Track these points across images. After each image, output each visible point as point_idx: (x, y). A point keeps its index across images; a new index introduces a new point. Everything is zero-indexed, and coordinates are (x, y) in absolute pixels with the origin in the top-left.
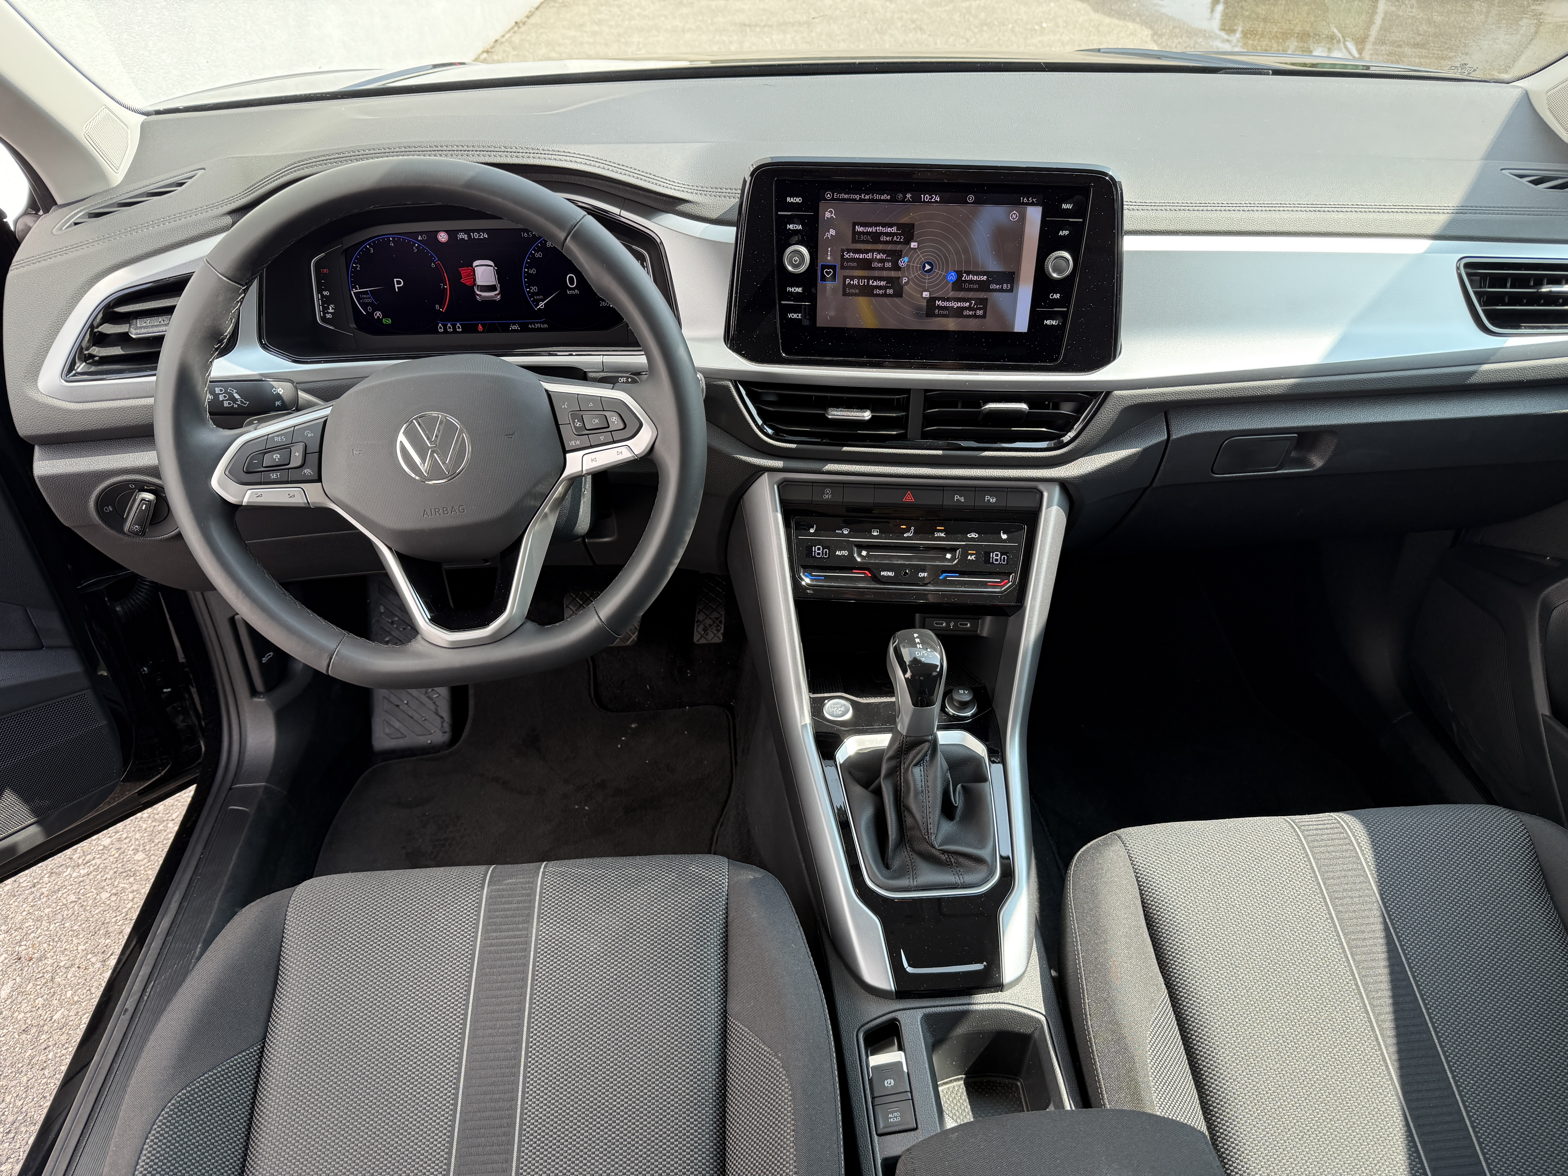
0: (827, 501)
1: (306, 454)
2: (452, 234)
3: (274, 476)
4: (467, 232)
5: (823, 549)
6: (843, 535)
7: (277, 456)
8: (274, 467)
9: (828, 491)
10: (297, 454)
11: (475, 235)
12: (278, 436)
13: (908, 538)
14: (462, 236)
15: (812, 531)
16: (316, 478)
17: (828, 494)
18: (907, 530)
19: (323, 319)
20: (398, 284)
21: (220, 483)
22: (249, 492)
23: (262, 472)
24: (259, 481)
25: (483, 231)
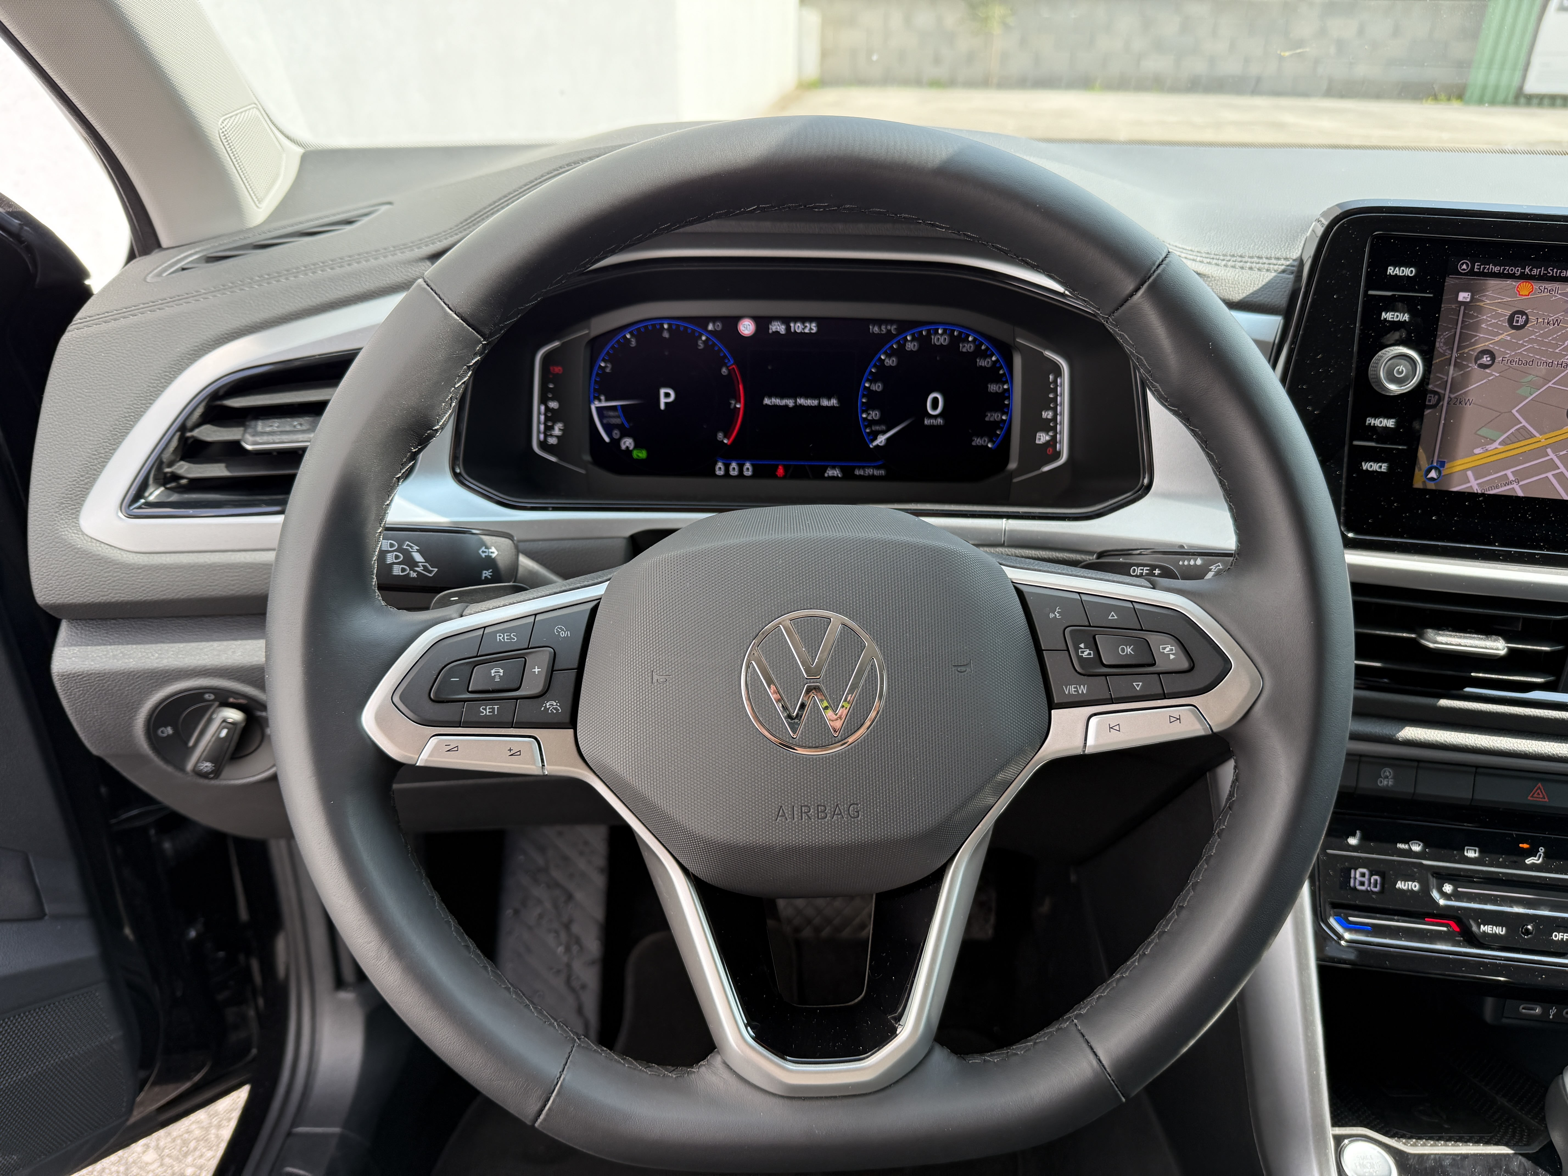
0: (1386, 789)
1: (553, 671)
2: (762, 322)
3: (486, 711)
4: (786, 320)
5: (1371, 875)
6: (1409, 853)
7: (497, 672)
8: (490, 694)
9: (1388, 772)
10: (536, 670)
11: (797, 327)
12: (503, 631)
13: (1533, 868)
14: (777, 327)
15: (1353, 841)
16: (567, 719)
17: (1387, 777)
18: (1533, 853)
19: (543, 445)
20: (666, 396)
21: (380, 719)
22: (434, 740)
23: (465, 701)
24: (457, 719)
25: (811, 319)
